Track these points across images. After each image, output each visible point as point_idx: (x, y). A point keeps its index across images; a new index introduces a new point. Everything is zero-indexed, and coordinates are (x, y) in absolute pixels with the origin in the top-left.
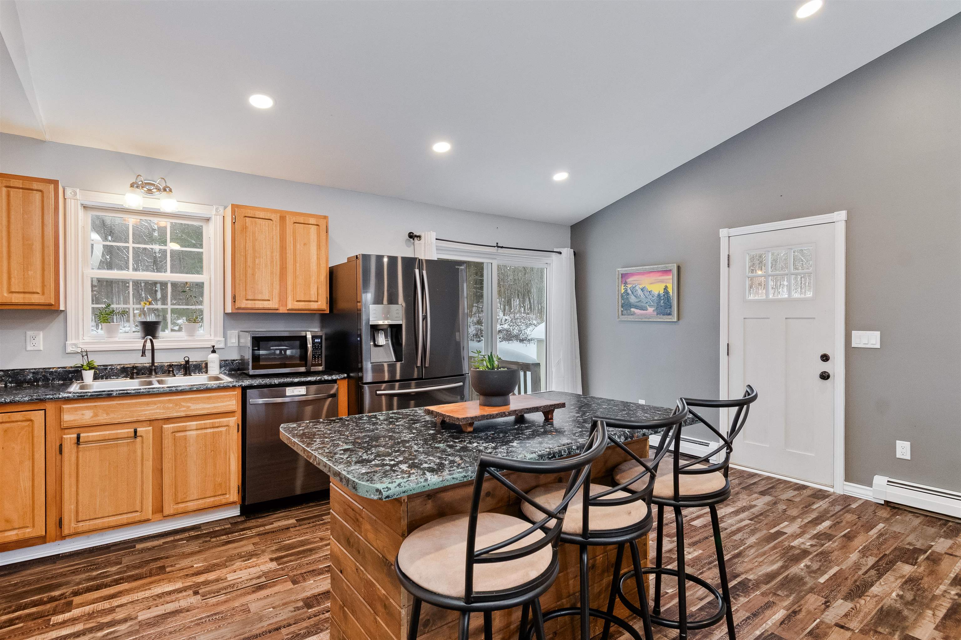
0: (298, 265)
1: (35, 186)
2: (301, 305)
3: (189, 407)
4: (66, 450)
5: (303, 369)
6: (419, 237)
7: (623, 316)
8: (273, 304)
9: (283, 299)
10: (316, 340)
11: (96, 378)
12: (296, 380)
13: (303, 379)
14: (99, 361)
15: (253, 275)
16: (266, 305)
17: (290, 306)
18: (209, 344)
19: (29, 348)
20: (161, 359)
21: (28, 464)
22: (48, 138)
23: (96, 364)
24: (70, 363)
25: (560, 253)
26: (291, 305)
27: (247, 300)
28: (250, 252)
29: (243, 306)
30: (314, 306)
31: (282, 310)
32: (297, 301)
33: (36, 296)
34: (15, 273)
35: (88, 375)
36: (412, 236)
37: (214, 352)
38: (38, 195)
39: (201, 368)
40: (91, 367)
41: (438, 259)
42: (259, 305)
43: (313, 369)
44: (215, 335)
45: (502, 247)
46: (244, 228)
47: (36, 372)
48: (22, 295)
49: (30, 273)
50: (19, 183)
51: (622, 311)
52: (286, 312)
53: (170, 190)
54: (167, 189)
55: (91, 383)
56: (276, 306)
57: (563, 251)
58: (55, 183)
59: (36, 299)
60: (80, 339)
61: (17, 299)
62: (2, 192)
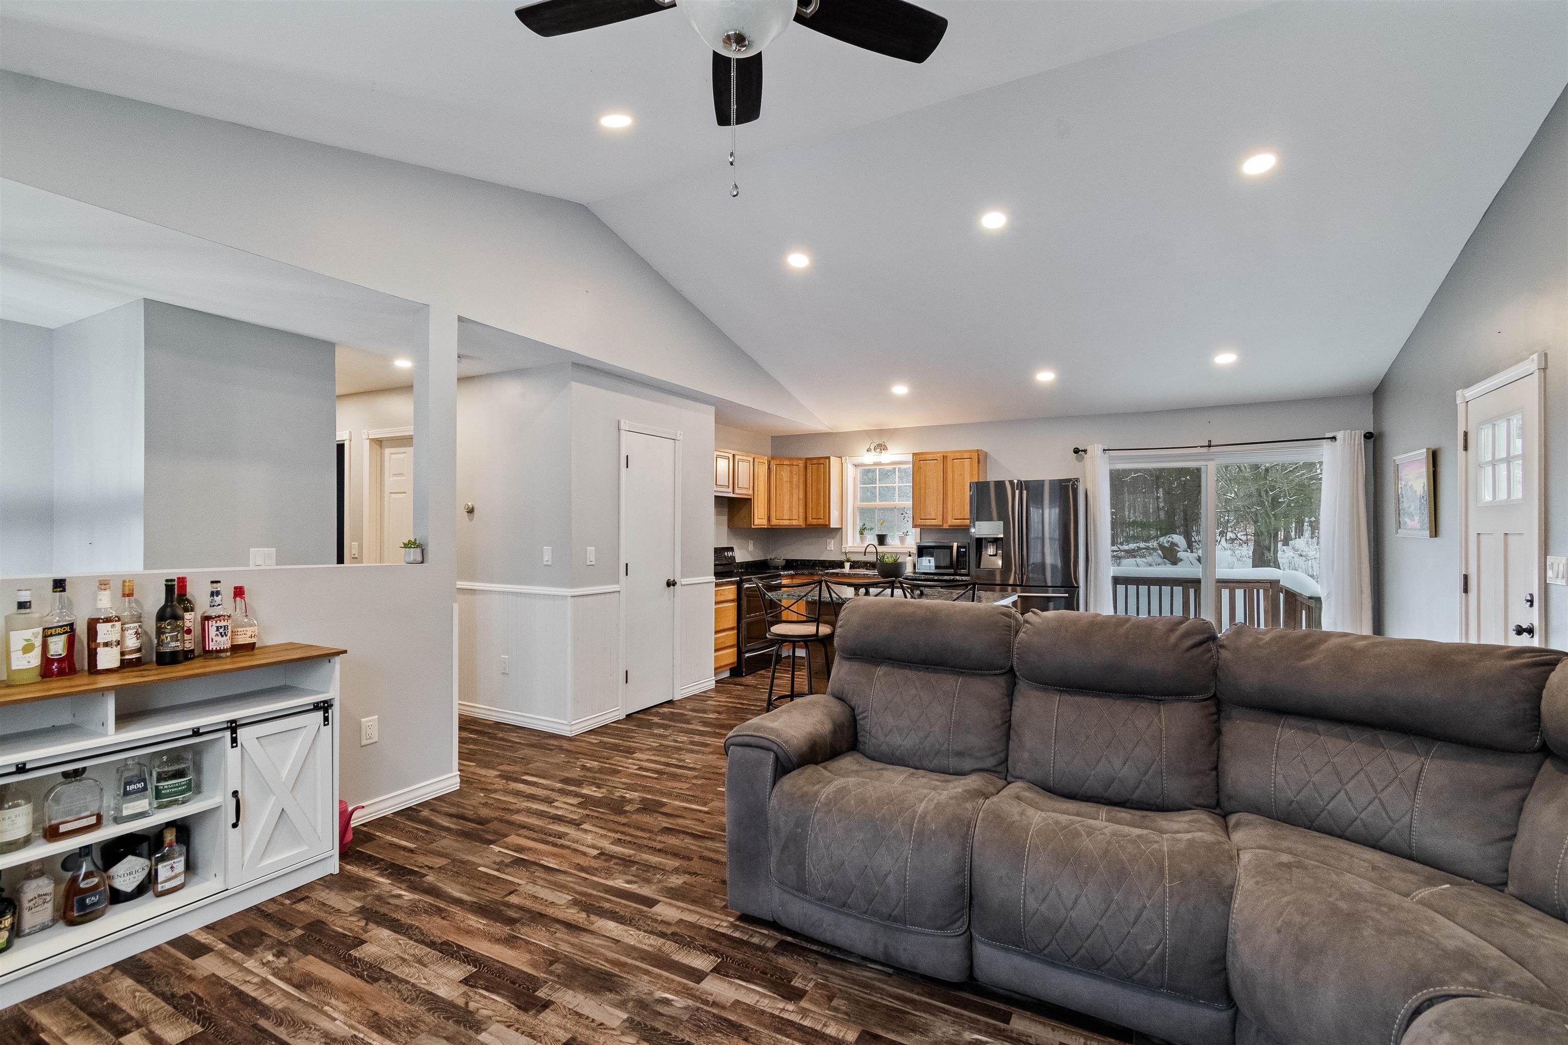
0: (955, 491)
1: (822, 461)
2: (958, 522)
7: (1401, 531)
8: (938, 522)
9: (944, 516)
10: (962, 550)
11: (851, 567)
14: (854, 558)
15: (925, 501)
16: (933, 522)
17: (949, 523)
18: (908, 550)
19: (827, 549)
22: (834, 431)
23: (852, 559)
24: (843, 558)
25: (1334, 438)
26: (951, 522)
27: (923, 519)
28: (923, 485)
29: (920, 523)
31: (946, 526)
32: (951, 519)
33: (822, 520)
34: (814, 509)
35: (847, 565)
36: (1076, 451)
37: (910, 556)
38: (822, 466)
40: (849, 560)
42: (929, 522)
43: (959, 571)
46: (920, 468)
47: (831, 562)
48: (816, 520)
49: (819, 508)
50: (815, 461)
51: (1400, 522)
53: (887, 449)
54: (885, 448)
55: (847, 569)
56: (940, 523)
57: (1340, 435)
58: (829, 458)
59: (821, 522)
60: (850, 544)
61: (815, 522)
62: (809, 467)
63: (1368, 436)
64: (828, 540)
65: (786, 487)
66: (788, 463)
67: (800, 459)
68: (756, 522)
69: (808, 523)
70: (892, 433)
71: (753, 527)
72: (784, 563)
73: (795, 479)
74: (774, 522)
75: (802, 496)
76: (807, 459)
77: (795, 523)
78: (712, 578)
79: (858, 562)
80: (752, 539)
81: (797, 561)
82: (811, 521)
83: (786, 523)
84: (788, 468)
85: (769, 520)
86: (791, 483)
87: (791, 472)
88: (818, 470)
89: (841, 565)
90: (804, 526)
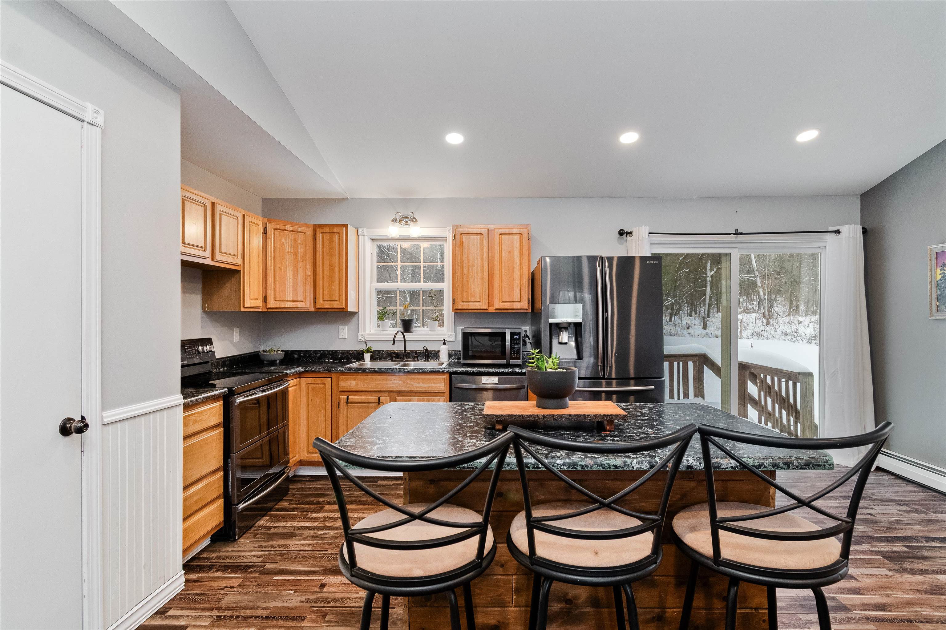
0: (503, 270)
1: (336, 230)
2: (506, 306)
3: (412, 385)
4: (341, 406)
5: (503, 362)
6: (631, 233)
7: (939, 314)
8: (482, 305)
9: (491, 302)
10: (515, 337)
11: (372, 358)
12: (491, 370)
13: (497, 370)
14: (375, 347)
15: (468, 281)
16: (478, 305)
17: (497, 307)
18: (441, 338)
19: (340, 337)
20: (410, 347)
21: (323, 411)
22: (348, 196)
23: (373, 349)
24: (361, 347)
25: (838, 232)
26: (498, 305)
27: (463, 302)
28: (465, 262)
29: (460, 307)
30: (517, 306)
31: (491, 310)
32: (503, 302)
33: (336, 302)
34: (326, 288)
35: (367, 356)
36: (621, 233)
37: (444, 343)
38: (337, 235)
39: (436, 355)
40: (368, 351)
41: (652, 254)
42: (472, 305)
43: (512, 362)
44: (448, 331)
45: (741, 234)
46: (461, 243)
47: (343, 353)
48: (329, 302)
49: (333, 287)
50: (327, 229)
51: (938, 306)
52: (494, 311)
53: (416, 221)
54: (414, 220)
55: (368, 362)
56: (485, 307)
57: (844, 229)
58: (346, 226)
59: (336, 304)
60: (368, 331)
61: (327, 304)
62: (320, 236)
63: (865, 231)
64: (341, 327)
65: (289, 259)
66: (291, 228)
67: (307, 225)
68: (248, 303)
69: (318, 305)
70: (423, 203)
71: (243, 310)
72: (281, 356)
73: (300, 249)
74: (272, 304)
75: (309, 272)
76: (316, 227)
77: (300, 305)
78: (179, 399)
79: (379, 351)
80: (237, 326)
81: (299, 352)
82: (321, 303)
83: (289, 305)
84: (292, 235)
85: (265, 301)
86: (295, 254)
87: (295, 241)
88: (331, 241)
89: (359, 356)
90: (312, 309)
